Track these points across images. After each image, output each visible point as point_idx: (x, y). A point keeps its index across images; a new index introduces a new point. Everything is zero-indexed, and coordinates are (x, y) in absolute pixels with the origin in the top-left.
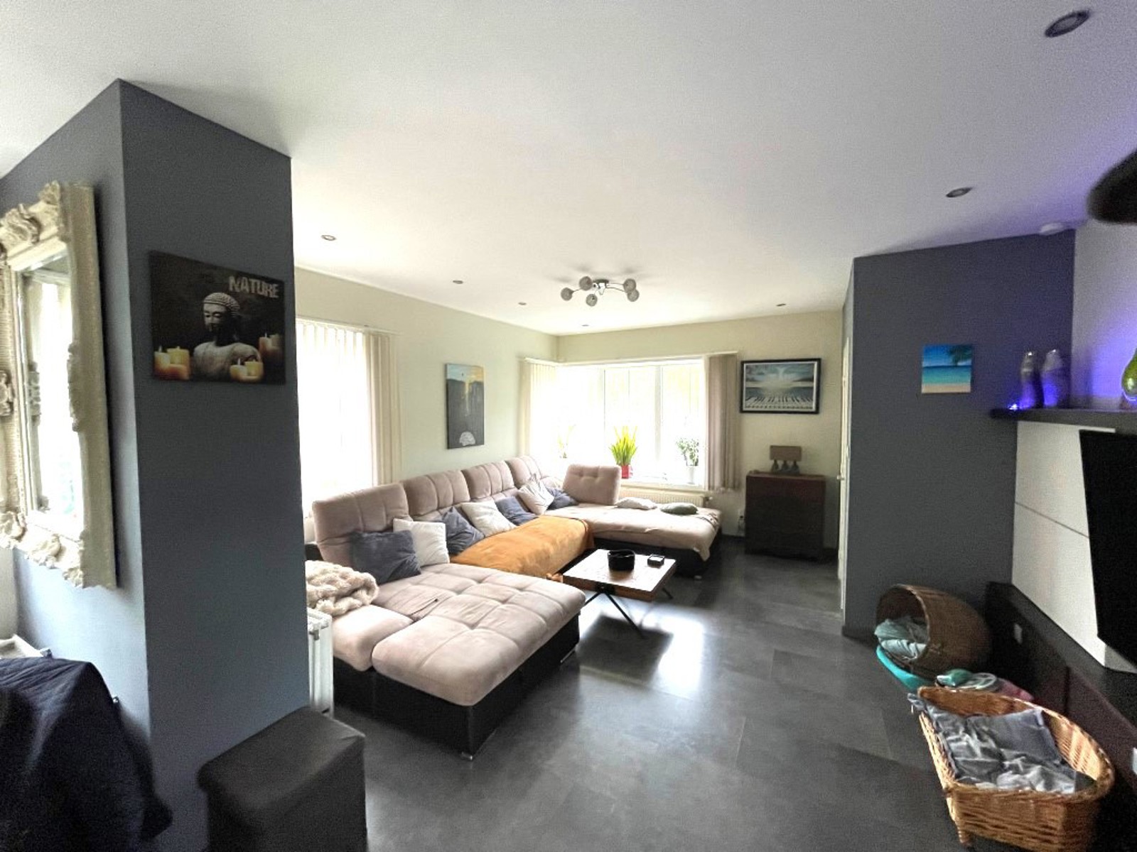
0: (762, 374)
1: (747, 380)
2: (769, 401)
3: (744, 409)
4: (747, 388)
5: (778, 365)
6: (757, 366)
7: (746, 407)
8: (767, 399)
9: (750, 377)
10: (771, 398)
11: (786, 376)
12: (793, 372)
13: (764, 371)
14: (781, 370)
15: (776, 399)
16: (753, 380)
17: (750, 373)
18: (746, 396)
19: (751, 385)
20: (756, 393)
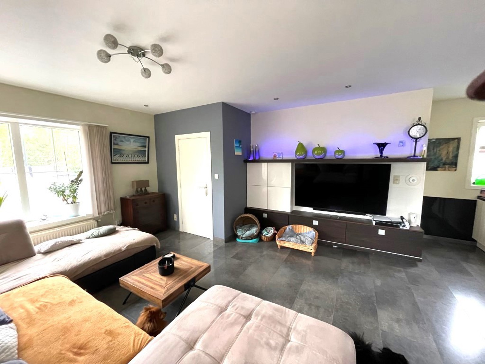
0: (122, 141)
1: (114, 144)
2: (126, 157)
3: (113, 161)
4: (114, 149)
5: (130, 137)
6: (119, 136)
7: (114, 160)
8: (125, 156)
9: (116, 142)
10: (127, 155)
11: (135, 144)
12: (138, 142)
13: (123, 140)
14: (132, 140)
15: (130, 156)
16: (117, 144)
17: (115, 140)
18: (114, 154)
19: (116, 147)
20: (119, 152)
